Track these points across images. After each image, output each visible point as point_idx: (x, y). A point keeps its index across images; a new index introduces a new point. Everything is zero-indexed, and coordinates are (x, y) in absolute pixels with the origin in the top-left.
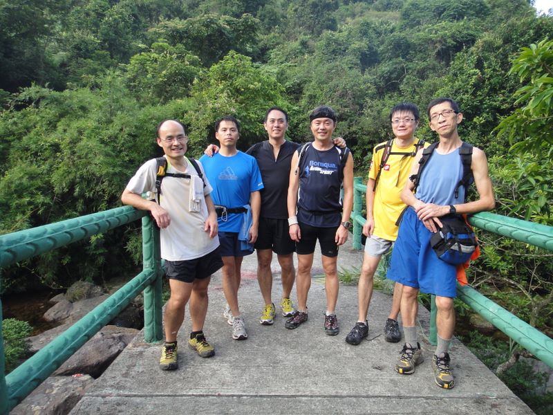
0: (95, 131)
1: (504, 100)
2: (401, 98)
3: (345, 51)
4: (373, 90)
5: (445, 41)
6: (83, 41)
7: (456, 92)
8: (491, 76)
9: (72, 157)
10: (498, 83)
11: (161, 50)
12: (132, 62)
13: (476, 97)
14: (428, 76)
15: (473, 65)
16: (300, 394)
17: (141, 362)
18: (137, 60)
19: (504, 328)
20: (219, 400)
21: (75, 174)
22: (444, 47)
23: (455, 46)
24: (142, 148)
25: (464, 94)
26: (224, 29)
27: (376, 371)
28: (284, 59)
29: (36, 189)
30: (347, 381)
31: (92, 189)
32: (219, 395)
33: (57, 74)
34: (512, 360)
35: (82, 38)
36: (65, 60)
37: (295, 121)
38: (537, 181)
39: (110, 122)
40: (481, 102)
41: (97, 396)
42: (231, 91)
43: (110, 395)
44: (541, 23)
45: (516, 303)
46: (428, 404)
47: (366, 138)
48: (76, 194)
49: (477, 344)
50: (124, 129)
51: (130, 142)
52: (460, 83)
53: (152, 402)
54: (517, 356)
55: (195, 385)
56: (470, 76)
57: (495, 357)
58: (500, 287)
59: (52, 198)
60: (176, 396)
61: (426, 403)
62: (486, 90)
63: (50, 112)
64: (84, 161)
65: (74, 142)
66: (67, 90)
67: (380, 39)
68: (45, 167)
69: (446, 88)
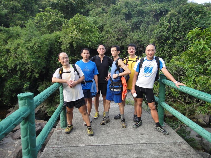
0: (24, 44)
1: (178, 35)
2: (140, 32)
3: (119, 13)
4: (130, 29)
5: (157, 11)
6: (14, 6)
7: (161, 31)
8: (173, 26)
9: (15, 55)
10: (176, 28)
11: (49, 12)
12: (37, 16)
13: (168, 33)
14: (150, 24)
15: (167, 22)
16: (118, 144)
17: (62, 135)
18: (39, 15)
21: (17, 62)
22: (156, 13)
23: (160, 13)
24: (43, 51)
25: (164, 32)
26: (73, 3)
27: (141, 135)
28: (95, 15)
29: (1, 67)
31: (24, 67)
32: (92, 146)
33: (4, 19)
34: (179, 127)
35: (14, 4)
36: (7, 13)
37: (101, 40)
38: (192, 70)
39: (30, 40)
40: (170, 35)
41: (50, 148)
42: (78, 29)
43: (54, 147)
44: (191, 7)
45: (181, 108)
46: (159, 145)
48: (17, 69)
50: (36, 44)
51: (39, 49)
52: (162, 28)
53: (70, 149)
54: (181, 126)
55: (83, 143)
56: (166, 26)
58: (175, 102)
59: (8, 71)
60: (77, 146)
62: (172, 31)
63: (4, 36)
64: (20, 56)
65: (16, 49)
66: (11, 27)
67: (132, 8)
68: (3, 59)
69: (158, 30)
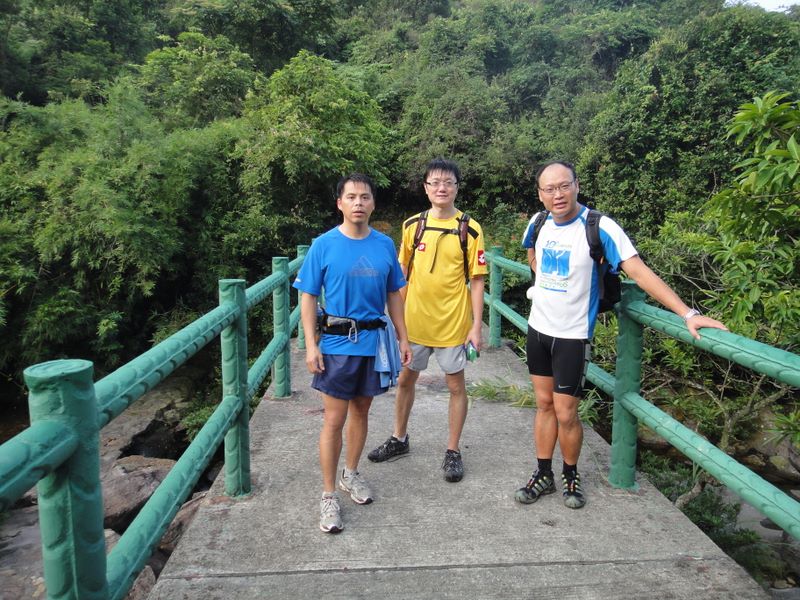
0: (100, 169)
1: (688, 129)
2: (542, 120)
3: (462, 48)
4: (503, 108)
5: (606, 39)
6: (66, 24)
7: (623, 117)
8: (671, 96)
9: (66, 208)
10: (680, 104)
11: (194, 44)
12: (150, 62)
13: (649, 124)
14: (582, 91)
15: (646, 79)
16: (452, 563)
17: (228, 526)
18: (157, 59)
19: (719, 475)
20: (346, 576)
21: (72, 235)
22: (604, 48)
23: (620, 47)
24: (172, 196)
25: (634, 121)
26: (286, 11)
27: (547, 528)
28: (372, 56)
29: (12, 256)
30: (512, 543)
31: (99, 256)
32: (346, 570)
33: (28, 74)
34: (696, 490)
35: (65, 18)
36: (39, 52)
37: (393, 152)
38: (749, 267)
39: (121, 154)
40: (657, 131)
41: (180, 578)
42: (302, 110)
43: (197, 576)
44: (740, 21)
45: (703, 414)
46: (620, 571)
47: (495, 178)
48: (74, 263)
49: (651, 469)
50: (145, 167)
51: (154, 186)
52: (628, 104)
53: (257, 583)
54: (703, 484)
55: (310, 557)
56: (642, 95)
57: (673, 485)
58: (677, 388)
59: (37, 270)
60: (287, 573)
61: (617, 569)
62: (664, 115)
63: (25, 137)
64: (84, 214)
65: (68, 186)
66: (52, 105)
67: (512, 31)
68: (22, 223)
69: (610, 111)
